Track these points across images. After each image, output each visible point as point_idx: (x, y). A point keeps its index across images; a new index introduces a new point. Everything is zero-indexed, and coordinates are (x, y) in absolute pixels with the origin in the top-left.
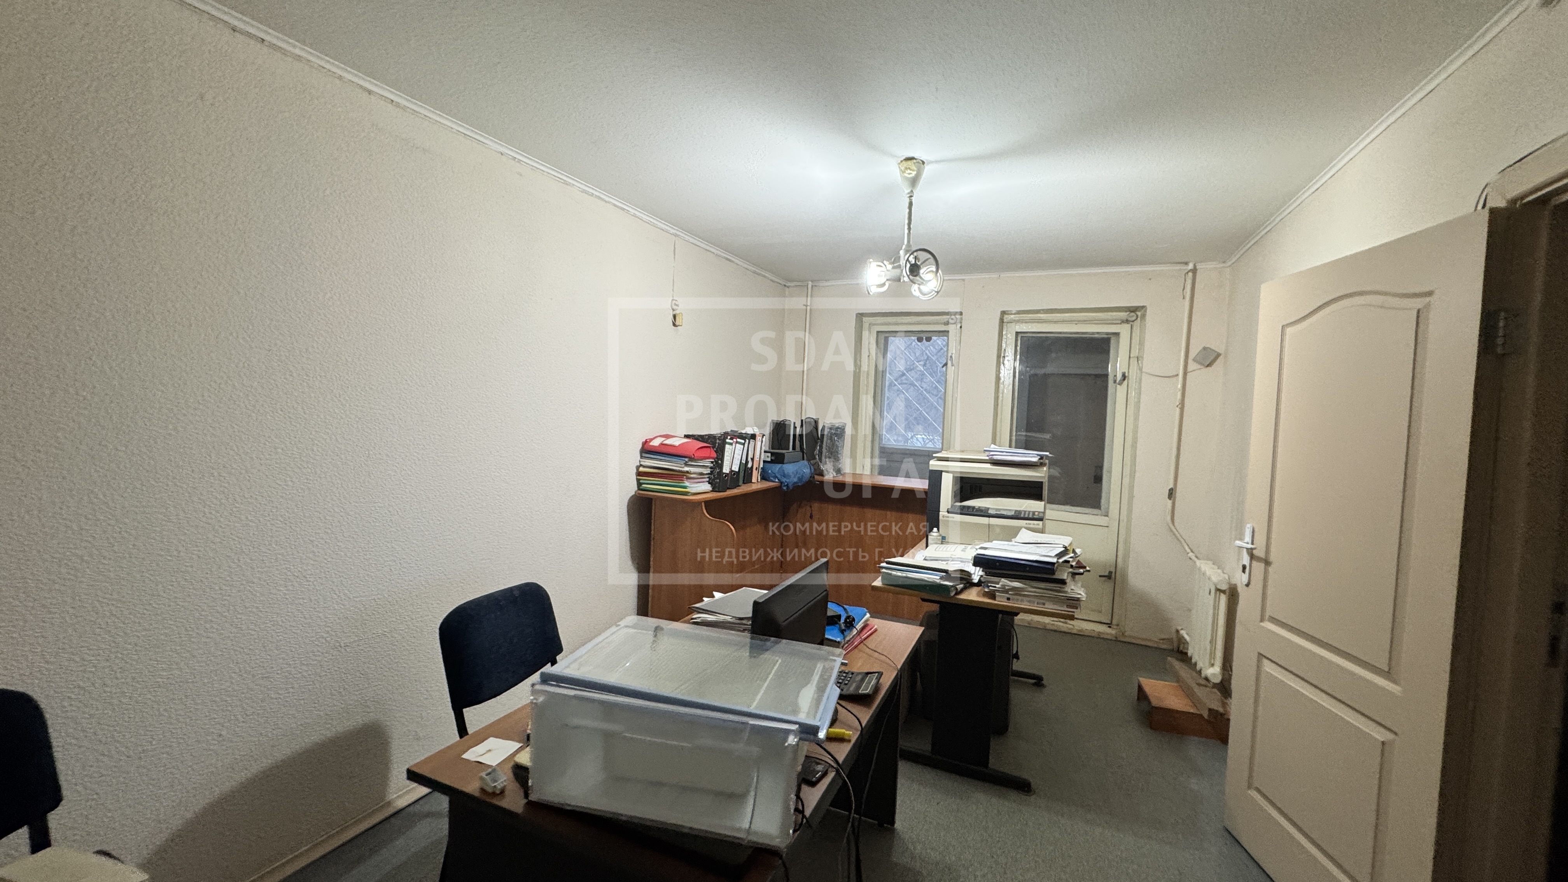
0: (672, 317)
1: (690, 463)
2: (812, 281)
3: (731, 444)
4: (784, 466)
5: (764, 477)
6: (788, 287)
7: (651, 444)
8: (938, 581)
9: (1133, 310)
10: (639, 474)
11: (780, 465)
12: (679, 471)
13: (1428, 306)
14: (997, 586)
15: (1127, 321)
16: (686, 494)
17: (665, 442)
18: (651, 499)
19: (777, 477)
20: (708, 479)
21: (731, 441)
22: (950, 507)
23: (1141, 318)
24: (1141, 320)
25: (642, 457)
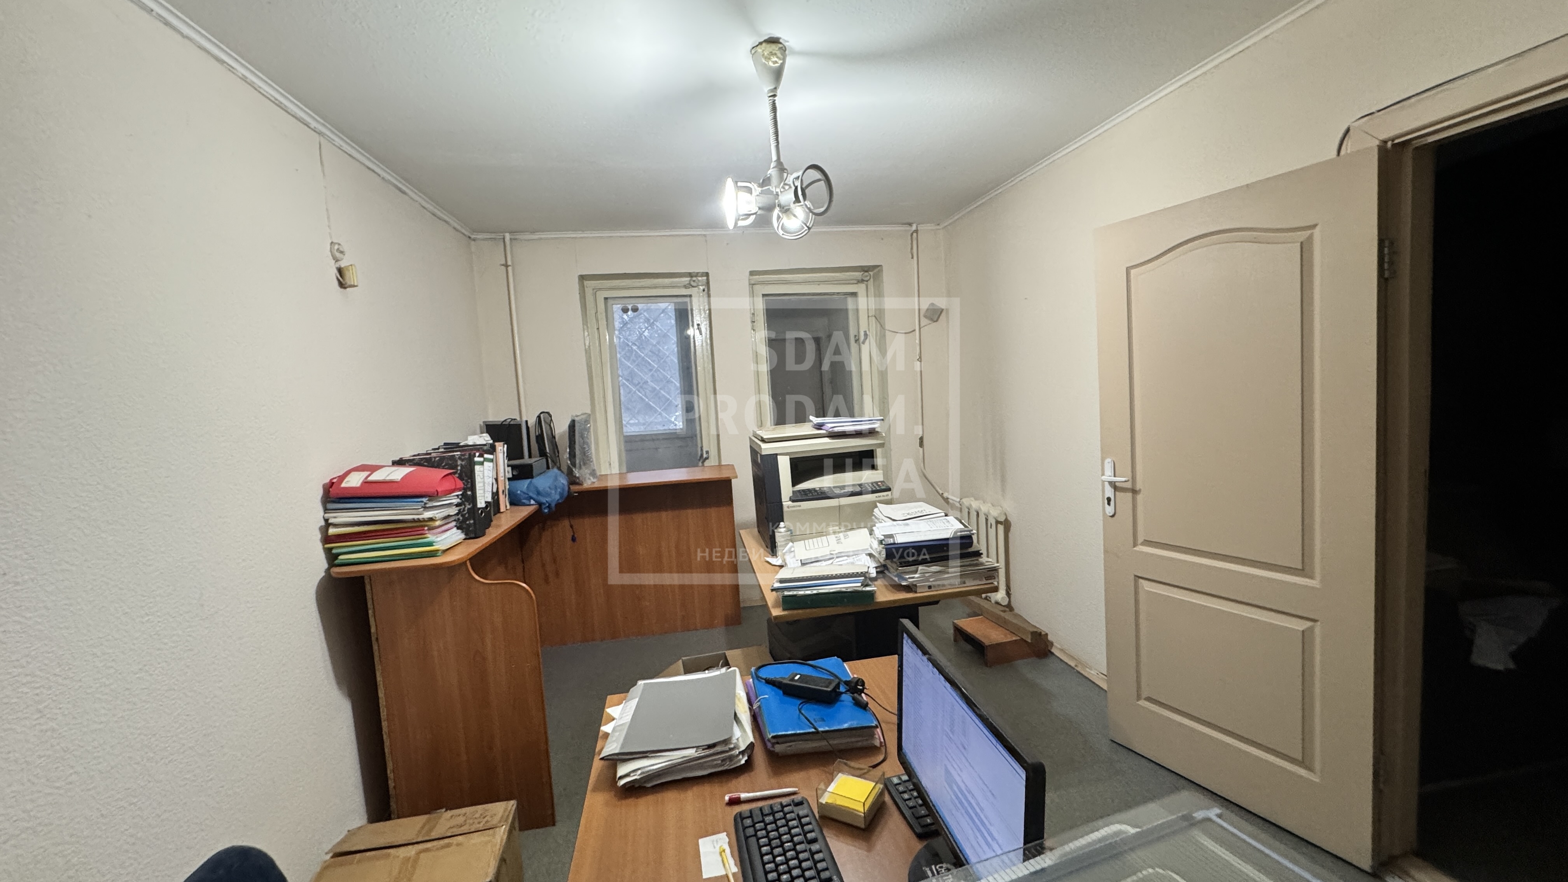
0: (336, 271)
1: (430, 504)
2: (510, 233)
3: (482, 463)
4: (535, 481)
5: (515, 501)
6: (474, 240)
7: (344, 485)
8: (860, 589)
9: (865, 269)
10: (327, 539)
11: (529, 481)
12: (414, 521)
13: (1310, 238)
14: (917, 576)
15: (862, 281)
16: (433, 554)
17: (371, 478)
18: (362, 577)
19: (531, 498)
20: (454, 524)
21: (481, 459)
22: (792, 495)
23: (873, 277)
24: (874, 281)
25: (326, 510)
